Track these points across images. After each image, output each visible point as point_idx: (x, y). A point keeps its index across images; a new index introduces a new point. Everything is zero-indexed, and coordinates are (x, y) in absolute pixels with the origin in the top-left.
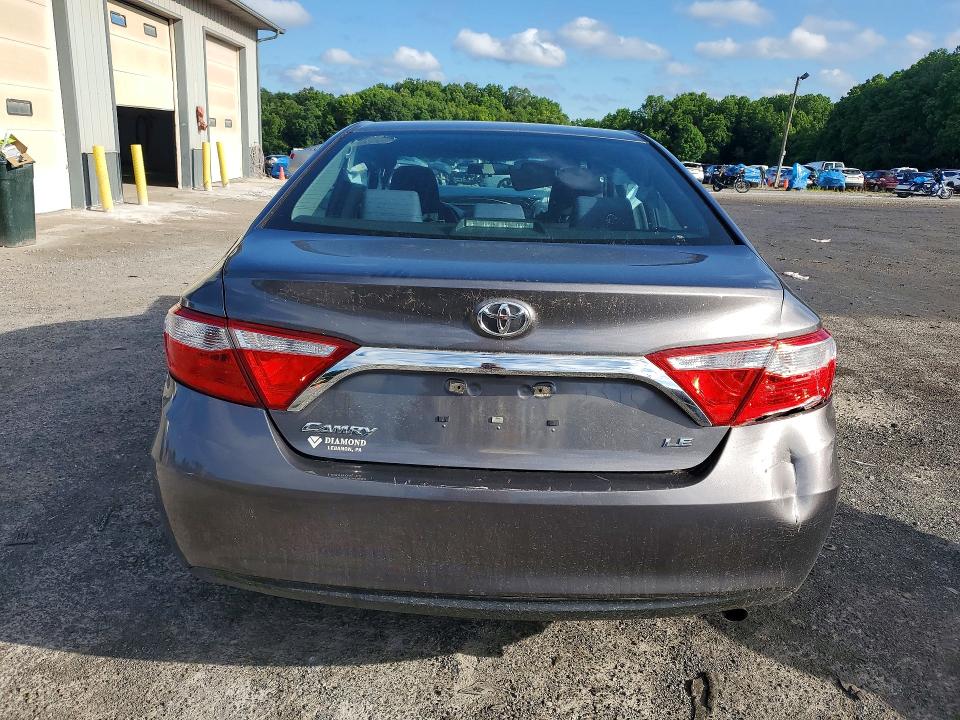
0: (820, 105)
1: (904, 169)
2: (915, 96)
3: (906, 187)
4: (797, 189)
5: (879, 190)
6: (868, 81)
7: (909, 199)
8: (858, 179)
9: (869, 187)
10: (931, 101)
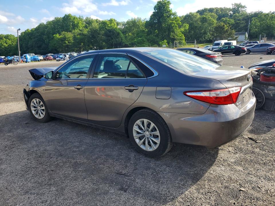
0: (12, 38)
1: (50, 54)
2: (40, 35)
3: (59, 59)
4: (29, 62)
5: (47, 60)
6: (25, 31)
7: (61, 61)
8: (41, 58)
9: (45, 60)
10: (45, 37)
